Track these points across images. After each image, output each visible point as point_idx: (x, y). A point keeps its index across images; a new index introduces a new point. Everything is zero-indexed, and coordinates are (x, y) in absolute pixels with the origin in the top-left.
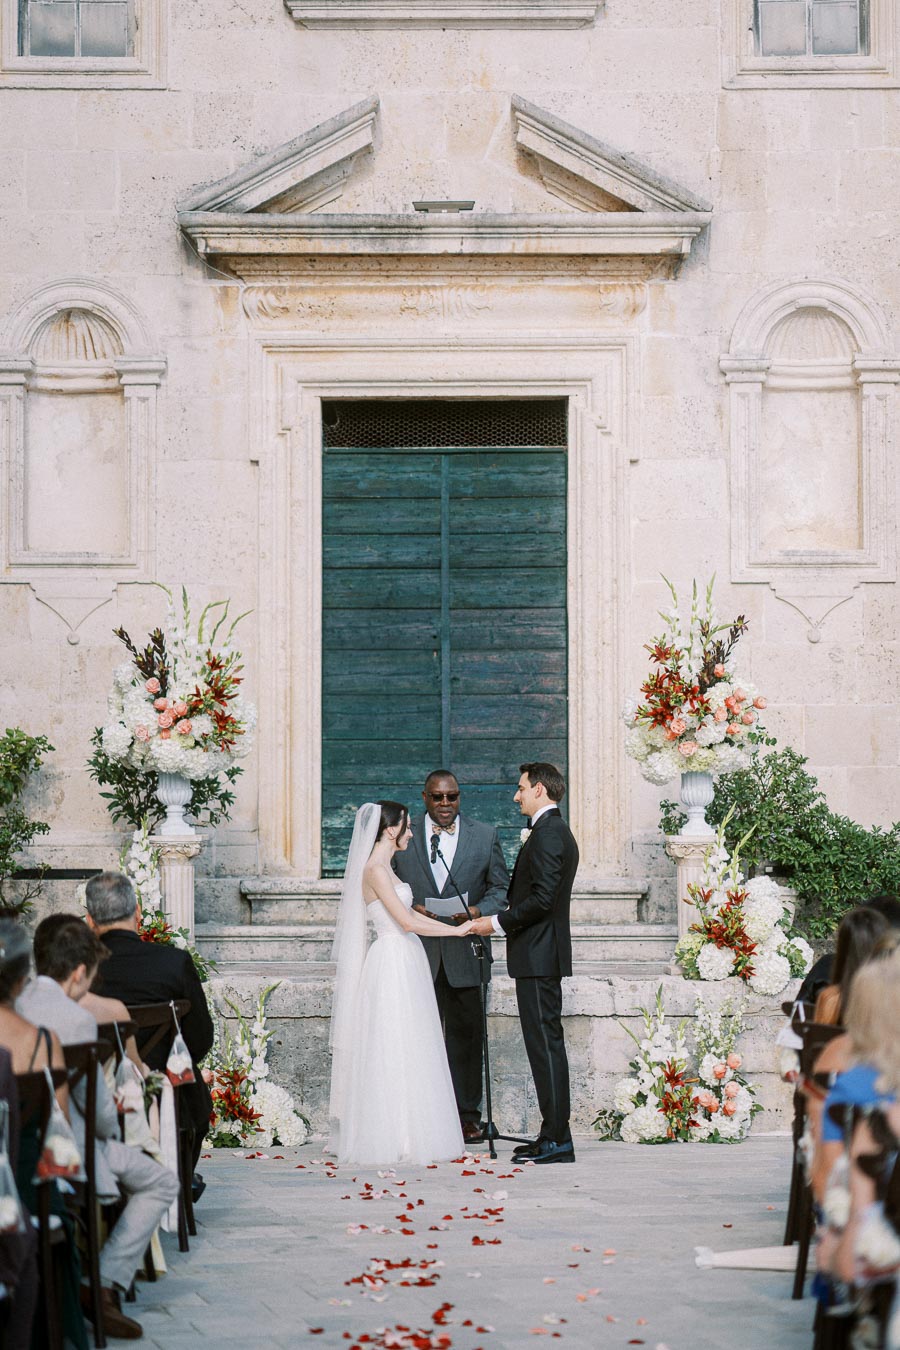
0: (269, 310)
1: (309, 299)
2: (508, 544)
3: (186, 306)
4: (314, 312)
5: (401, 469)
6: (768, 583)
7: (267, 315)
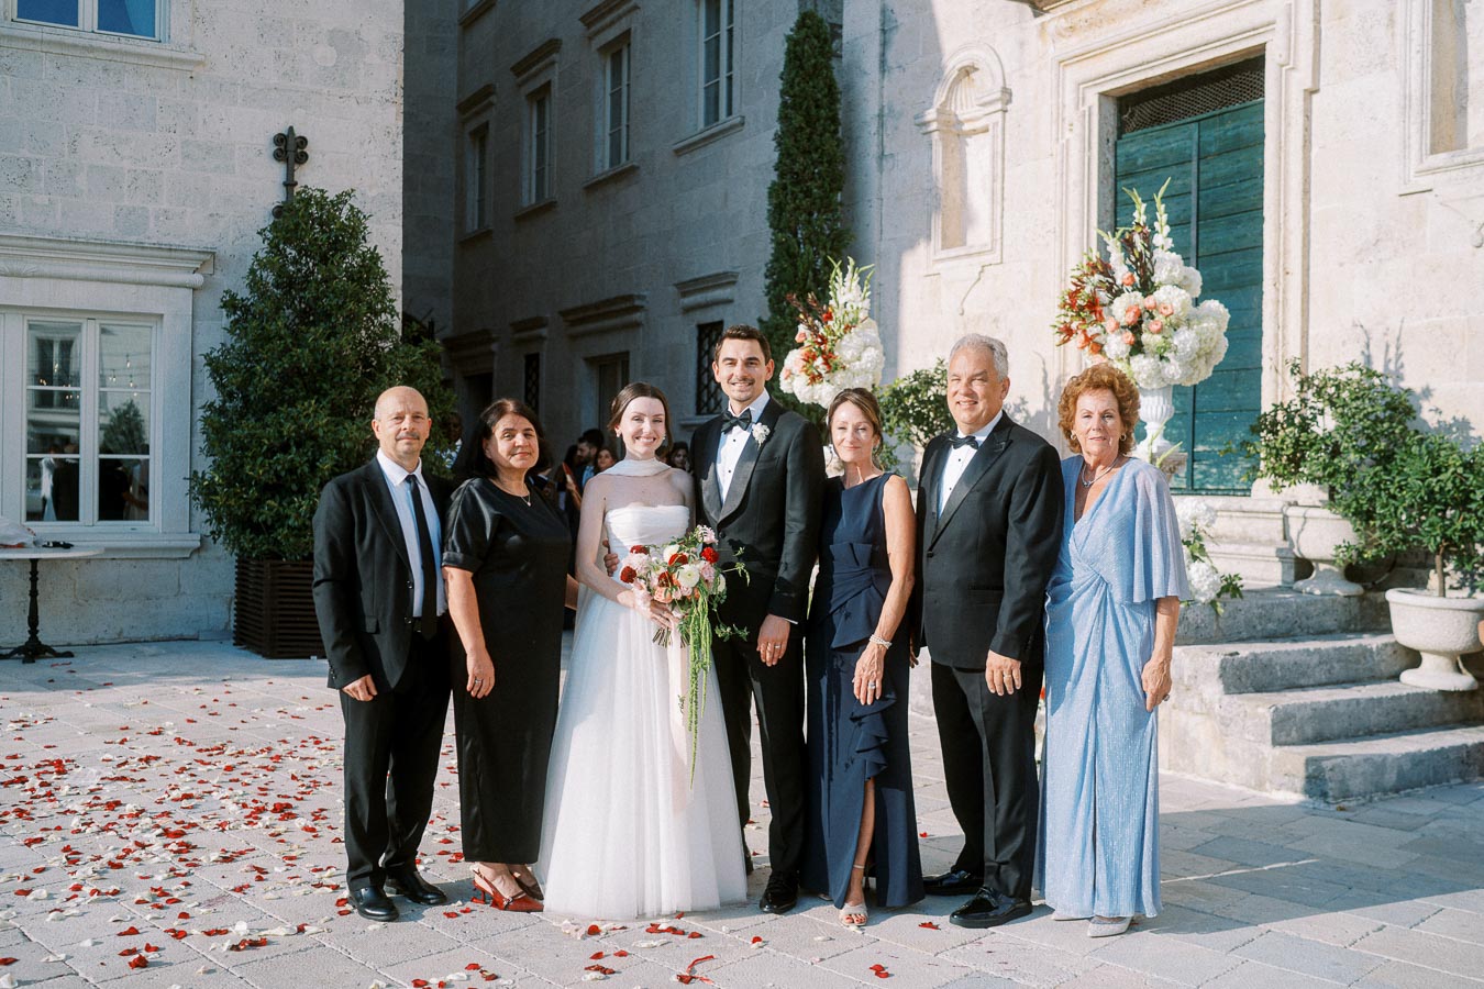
0: (1063, 33)
1: (1085, 15)
2: (1238, 192)
3: (1022, 44)
4: (1091, 24)
5: (1165, 141)
6: (1430, 190)
7: (1063, 36)
